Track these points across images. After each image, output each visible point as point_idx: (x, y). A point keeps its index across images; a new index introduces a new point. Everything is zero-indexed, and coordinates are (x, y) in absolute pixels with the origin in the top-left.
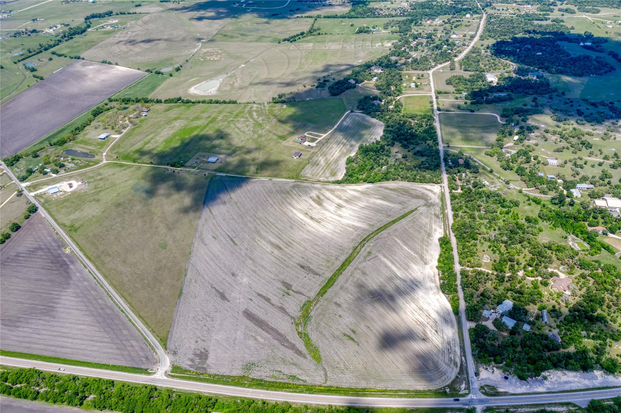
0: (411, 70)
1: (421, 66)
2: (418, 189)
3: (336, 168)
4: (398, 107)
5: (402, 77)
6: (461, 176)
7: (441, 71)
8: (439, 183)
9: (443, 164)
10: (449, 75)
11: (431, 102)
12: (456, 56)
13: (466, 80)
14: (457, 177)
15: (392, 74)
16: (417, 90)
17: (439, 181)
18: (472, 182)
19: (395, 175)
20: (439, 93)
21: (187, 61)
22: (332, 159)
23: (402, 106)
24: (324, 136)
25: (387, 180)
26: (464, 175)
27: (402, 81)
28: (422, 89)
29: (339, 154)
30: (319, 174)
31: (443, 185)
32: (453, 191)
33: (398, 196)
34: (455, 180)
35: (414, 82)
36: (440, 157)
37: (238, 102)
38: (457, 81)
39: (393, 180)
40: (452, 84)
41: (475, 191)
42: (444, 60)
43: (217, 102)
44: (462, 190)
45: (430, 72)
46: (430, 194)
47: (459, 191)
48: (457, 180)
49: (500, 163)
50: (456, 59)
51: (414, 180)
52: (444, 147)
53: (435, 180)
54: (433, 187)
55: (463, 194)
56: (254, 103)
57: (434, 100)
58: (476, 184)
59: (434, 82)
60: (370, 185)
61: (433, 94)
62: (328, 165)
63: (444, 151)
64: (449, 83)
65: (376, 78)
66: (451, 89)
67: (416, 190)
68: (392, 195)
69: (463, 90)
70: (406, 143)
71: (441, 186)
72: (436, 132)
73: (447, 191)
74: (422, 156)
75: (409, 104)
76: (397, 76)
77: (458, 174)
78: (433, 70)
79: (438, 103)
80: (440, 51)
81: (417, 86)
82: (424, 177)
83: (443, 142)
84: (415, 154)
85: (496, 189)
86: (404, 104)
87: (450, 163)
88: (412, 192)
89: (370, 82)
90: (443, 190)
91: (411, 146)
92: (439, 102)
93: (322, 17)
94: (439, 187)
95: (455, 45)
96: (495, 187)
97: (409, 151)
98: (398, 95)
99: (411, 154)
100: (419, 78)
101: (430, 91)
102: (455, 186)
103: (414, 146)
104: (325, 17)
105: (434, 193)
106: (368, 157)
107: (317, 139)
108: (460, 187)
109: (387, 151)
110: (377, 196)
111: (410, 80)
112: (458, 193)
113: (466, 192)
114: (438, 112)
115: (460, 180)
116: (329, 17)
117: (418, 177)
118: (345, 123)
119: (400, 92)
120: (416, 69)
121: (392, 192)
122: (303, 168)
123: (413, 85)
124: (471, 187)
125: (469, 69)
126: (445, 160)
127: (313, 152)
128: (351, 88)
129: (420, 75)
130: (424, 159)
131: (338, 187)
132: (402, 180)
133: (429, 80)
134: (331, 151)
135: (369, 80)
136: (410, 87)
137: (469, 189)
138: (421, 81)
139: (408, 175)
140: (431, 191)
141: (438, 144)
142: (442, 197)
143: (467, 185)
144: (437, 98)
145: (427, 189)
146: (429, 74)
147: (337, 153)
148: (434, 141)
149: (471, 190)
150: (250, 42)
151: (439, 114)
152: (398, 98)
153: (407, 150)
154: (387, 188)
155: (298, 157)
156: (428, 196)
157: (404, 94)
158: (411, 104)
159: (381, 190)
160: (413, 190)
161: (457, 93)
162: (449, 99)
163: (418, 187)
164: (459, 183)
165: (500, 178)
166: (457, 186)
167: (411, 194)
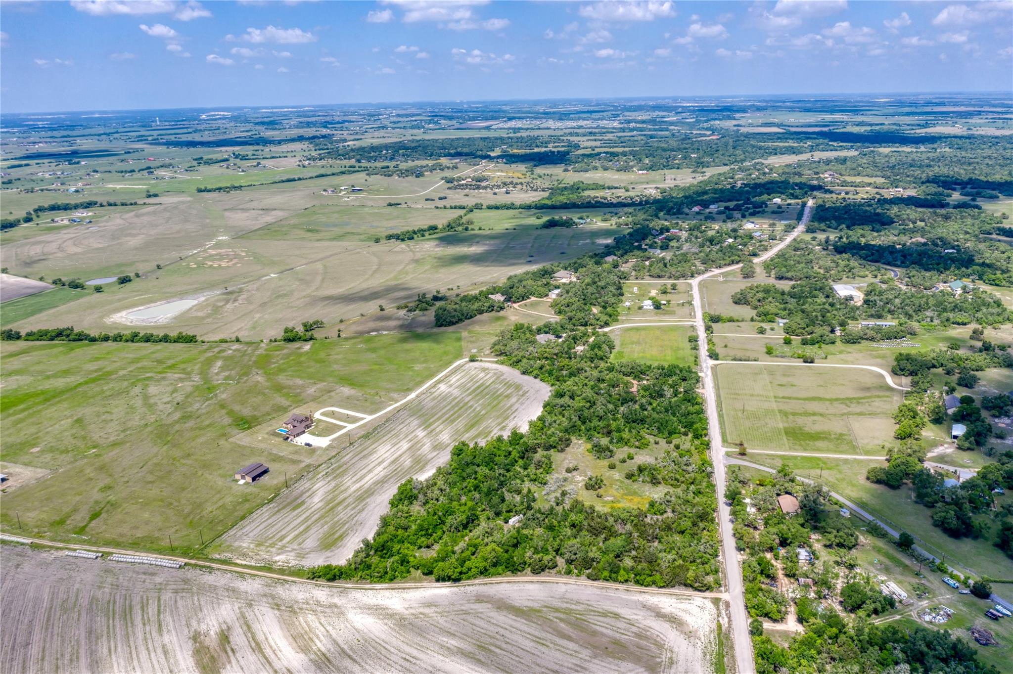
0: (649, 278)
1: (673, 270)
2: (624, 612)
3: (352, 517)
4: (600, 348)
5: (624, 289)
6: (793, 559)
7: (721, 279)
8: (708, 588)
9: (724, 513)
10: (741, 285)
11: (693, 340)
12: (755, 255)
13: (783, 293)
14: (778, 565)
15: (599, 284)
16: (656, 314)
17: (710, 579)
18: (840, 584)
19: (545, 551)
20: (716, 319)
21: (159, 267)
22: (353, 489)
23: (612, 347)
24: (368, 418)
25: (514, 568)
26: (803, 554)
27: (623, 298)
28: (672, 313)
29: (382, 474)
30: (282, 538)
31: (724, 596)
32: (767, 625)
33: (538, 641)
34: (773, 578)
35: (650, 299)
36: (712, 486)
37: (199, 338)
38: (760, 295)
39: (535, 572)
40: (747, 303)
41: (859, 632)
42: (728, 260)
43: (148, 339)
44: (801, 620)
45: (695, 282)
46: (672, 637)
47: (791, 625)
48: (780, 574)
49: (929, 512)
50: (756, 260)
51: (613, 574)
52: (728, 454)
53: (691, 574)
54: (685, 605)
55: (807, 643)
56: (238, 340)
57: (702, 335)
58: (857, 598)
59: (702, 298)
60: (443, 591)
61: (699, 323)
62: (332, 509)
63: (729, 467)
64: (740, 300)
65: (557, 291)
66: (746, 312)
67: (617, 616)
68: (516, 638)
69: (776, 315)
70: (605, 441)
71: (716, 601)
72: (701, 412)
73: (741, 622)
74: (655, 482)
75: (633, 343)
76: (612, 289)
77: (782, 552)
78: (699, 278)
79: (710, 341)
80: (718, 247)
81: (657, 306)
82: (652, 561)
83: (724, 441)
84: (630, 476)
85: (941, 620)
86: (617, 343)
87: (751, 510)
88: (603, 626)
89: (545, 299)
90: (724, 621)
91: (621, 452)
92: (714, 340)
93: (484, 207)
94: (710, 605)
95: (751, 238)
96: (934, 609)
97: (612, 467)
98: (607, 324)
99: (616, 475)
100: (665, 292)
101: (692, 315)
102: (771, 606)
103: (632, 451)
104: (490, 208)
105: (690, 635)
106: (471, 482)
107: (343, 427)
108: (792, 609)
109: (539, 465)
110: (453, 642)
111: (642, 296)
112: (785, 634)
113: (819, 633)
114: (712, 362)
115: (791, 575)
116: (497, 208)
117: (628, 562)
118: (443, 387)
119: (612, 318)
120: (659, 277)
121: (521, 624)
122: (243, 518)
123: (648, 304)
124: (838, 608)
125: (789, 275)
126: (733, 498)
127: (309, 466)
128: (491, 308)
129: (669, 286)
130: (658, 493)
131: (321, 593)
132: (569, 573)
133: (692, 296)
134: (365, 462)
135: (541, 296)
136: (640, 308)
137: (832, 620)
138: (669, 297)
139: (593, 553)
140: (674, 621)
141: (708, 445)
142: (721, 655)
143: (820, 597)
144: (708, 329)
145: (660, 615)
146: (690, 285)
147: (380, 468)
148: (697, 436)
149: (842, 628)
150: (318, 240)
151: (714, 368)
152: (606, 329)
153: (606, 463)
154: (503, 605)
155: (249, 479)
156: (660, 646)
157: (623, 322)
158: (638, 343)
159: (477, 615)
160: (605, 614)
161: (763, 321)
162: (742, 332)
163: (627, 604)
164: (787, 588)
165: (943, 571)
166: (780, 601)
167: (594, 633)
